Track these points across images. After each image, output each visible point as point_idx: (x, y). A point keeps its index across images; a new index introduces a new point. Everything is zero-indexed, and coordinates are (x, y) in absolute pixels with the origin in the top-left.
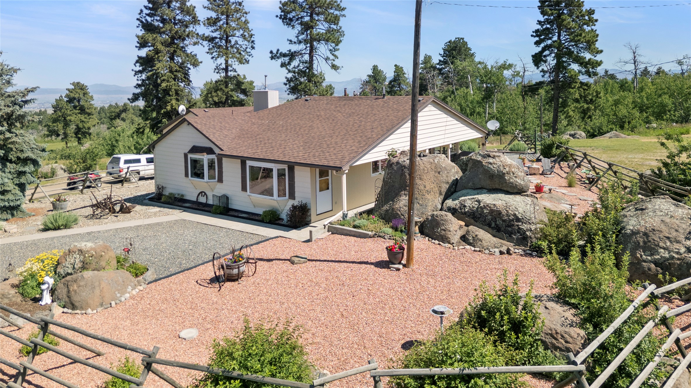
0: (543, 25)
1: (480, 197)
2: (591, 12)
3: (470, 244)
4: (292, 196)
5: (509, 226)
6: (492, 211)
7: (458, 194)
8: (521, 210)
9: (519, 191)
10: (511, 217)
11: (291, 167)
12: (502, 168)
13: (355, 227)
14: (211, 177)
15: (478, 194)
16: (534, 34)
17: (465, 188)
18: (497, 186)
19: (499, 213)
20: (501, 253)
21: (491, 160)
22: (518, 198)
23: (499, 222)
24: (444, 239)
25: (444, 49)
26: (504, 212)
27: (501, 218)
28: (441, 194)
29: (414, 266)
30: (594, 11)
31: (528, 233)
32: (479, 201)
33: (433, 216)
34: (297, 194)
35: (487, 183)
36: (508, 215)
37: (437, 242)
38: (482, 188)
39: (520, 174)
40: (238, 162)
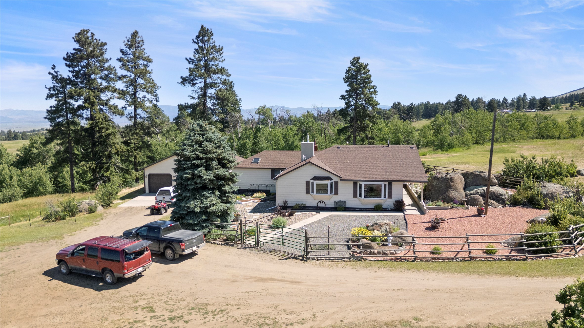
4: (390, 196)
5: (498, 198)
7: (471, 188)
9: (495, 185)
10: (499, 194)
11: (390, 183)
14: (331, 192)
15: (481, 187)
17: (473, 185)
19: (494, 193)
20: (503, 207)
21: (485, 174)
23: (494, 197)
27: (494, 195)
29: (488, 215)
31: (505, 199)
32: (484, 190)
33: (471, 197)
34: (393, 196)
40: (352, 183)
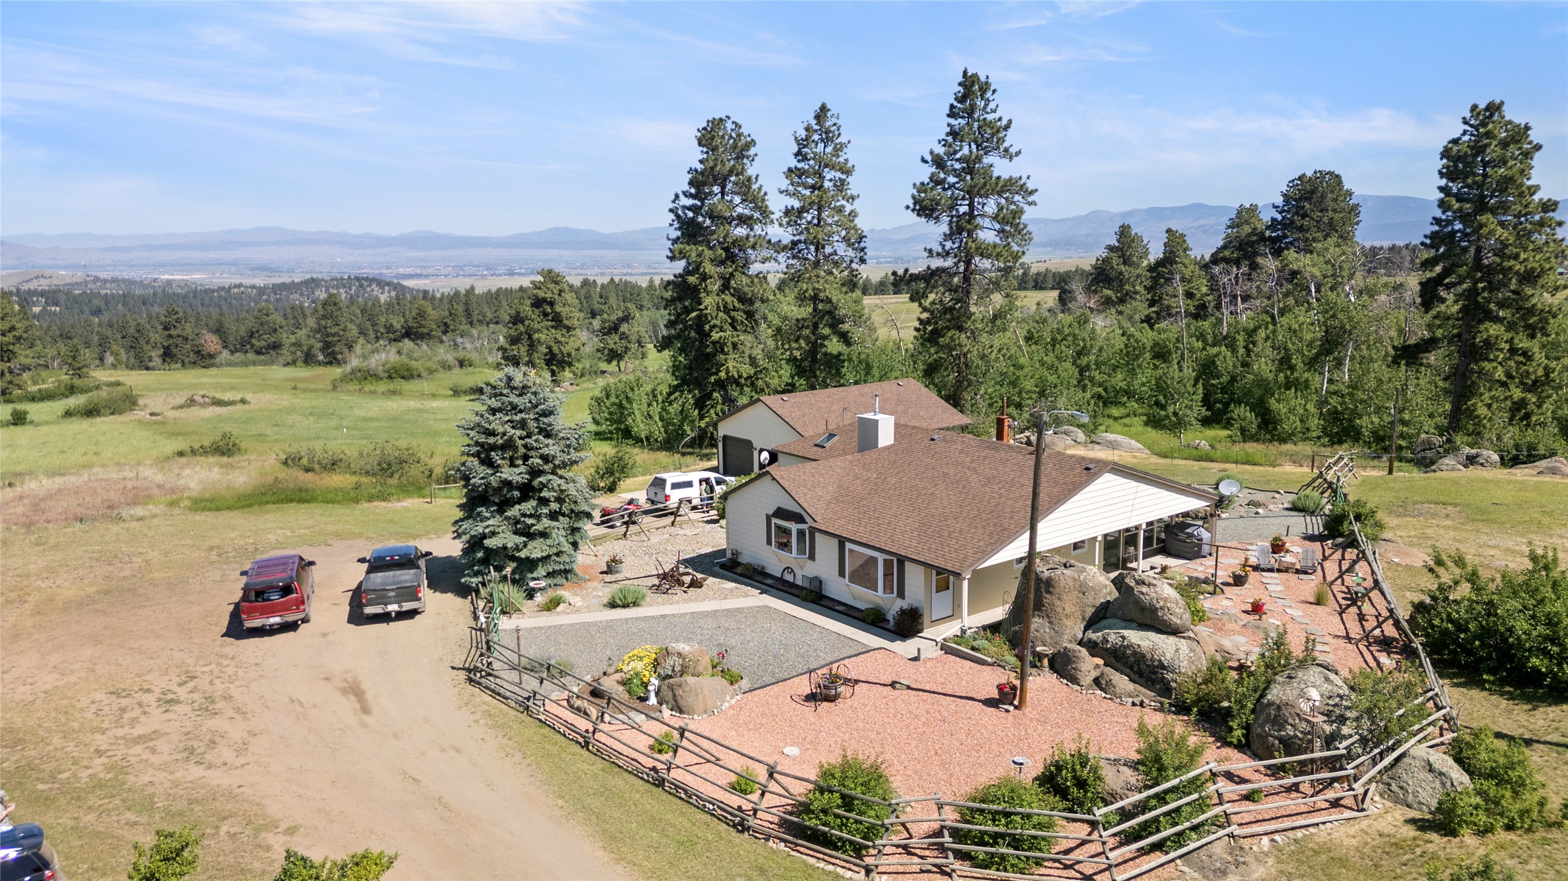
0: (1445, 226)
1: (1126, 633)
2: (1549, 206)
3: (1101, 689)
4: (901, 594)
5: (1153, 673)
6: (1135, 653)
7: (1104, 622)
8: (1168, 656)
9: (1174, 631)
10: (1156, 663)
11: (902, 560)
12: (1155, 601)
13: (973, 649)
14: (801, 551)
15: (1125, 628)
16: (1428, 241)
17: (1114, 616)
18: (1148, 622)
19: (1143, 656)
20: (1134, 704)
21: (1144, 589)
22: (1172, 640)
23: (1143, 666)
24: (1074, 680)
25: (1284, 195)
26: (1149, 656)
28: (1084, 618)
29: (1027, 709)
30: (1556, 204)
31: (1173, 685)
32: (1123, 638)
33: (1066, 648)
34: (907, 593)
35: (1137, 615)
36: (1152, 660)
37: (1065, 681)
38: (1132, 621)
39: (1177, 610)
40: (835, 542)
